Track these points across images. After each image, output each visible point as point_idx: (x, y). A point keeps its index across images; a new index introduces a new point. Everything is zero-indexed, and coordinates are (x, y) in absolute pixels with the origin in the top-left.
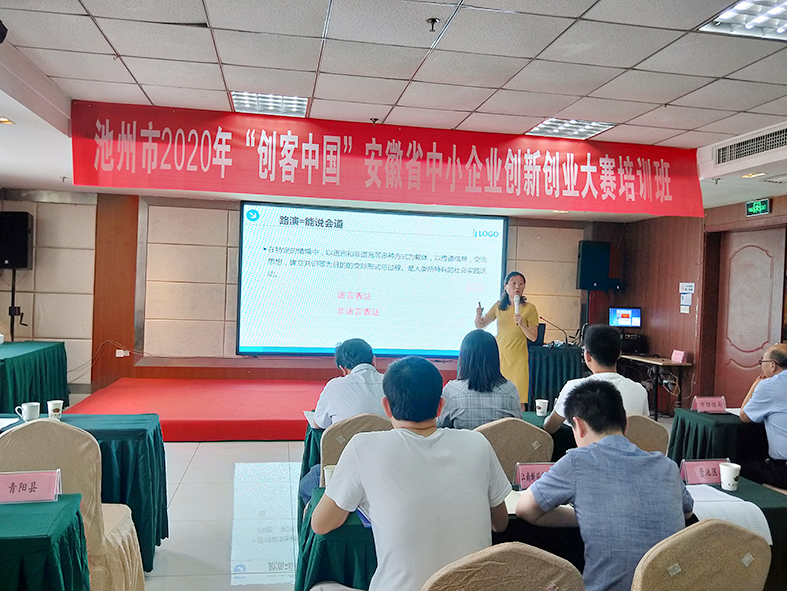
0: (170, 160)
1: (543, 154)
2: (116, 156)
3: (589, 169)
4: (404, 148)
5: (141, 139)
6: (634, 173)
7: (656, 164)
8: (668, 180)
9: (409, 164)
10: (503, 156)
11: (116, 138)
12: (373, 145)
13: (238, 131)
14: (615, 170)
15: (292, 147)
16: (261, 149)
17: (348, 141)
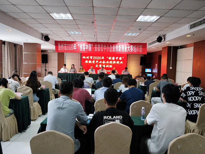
0: (68, 48)
1: (121, 45)
2: (61, 48)
3: (129, 47)
4: (100, 45)
5: (64, 46)
6: (136, 47)
7: (140, 46)
8: (142, 48)
9: (101, 48)
10: (115, 46)
11: (61, 46)
12: (96, 45)
13: (77, 44)
14: (133, 47)
15: (84, 46)
16: (80, 46)
17: (92, 45)
